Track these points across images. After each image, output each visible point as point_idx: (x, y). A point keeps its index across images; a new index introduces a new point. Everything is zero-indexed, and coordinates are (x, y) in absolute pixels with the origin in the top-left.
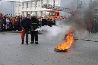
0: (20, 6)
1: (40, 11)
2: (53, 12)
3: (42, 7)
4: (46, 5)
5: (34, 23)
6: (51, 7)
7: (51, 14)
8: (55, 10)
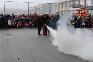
0: (57, 7)
1: (68, 11)
2: (80, 10)
3: (70, 7)
4: (73, 5)
5: (47, 20)
6: (78, 7)
7: (78, 12)
8: (82, 9)
